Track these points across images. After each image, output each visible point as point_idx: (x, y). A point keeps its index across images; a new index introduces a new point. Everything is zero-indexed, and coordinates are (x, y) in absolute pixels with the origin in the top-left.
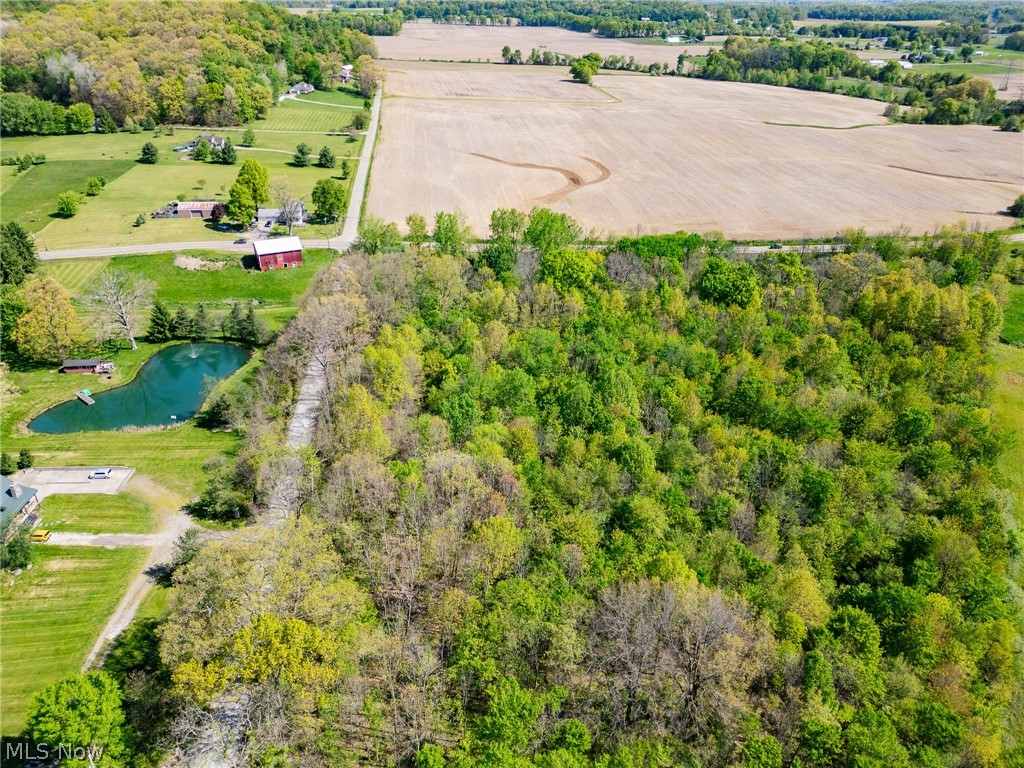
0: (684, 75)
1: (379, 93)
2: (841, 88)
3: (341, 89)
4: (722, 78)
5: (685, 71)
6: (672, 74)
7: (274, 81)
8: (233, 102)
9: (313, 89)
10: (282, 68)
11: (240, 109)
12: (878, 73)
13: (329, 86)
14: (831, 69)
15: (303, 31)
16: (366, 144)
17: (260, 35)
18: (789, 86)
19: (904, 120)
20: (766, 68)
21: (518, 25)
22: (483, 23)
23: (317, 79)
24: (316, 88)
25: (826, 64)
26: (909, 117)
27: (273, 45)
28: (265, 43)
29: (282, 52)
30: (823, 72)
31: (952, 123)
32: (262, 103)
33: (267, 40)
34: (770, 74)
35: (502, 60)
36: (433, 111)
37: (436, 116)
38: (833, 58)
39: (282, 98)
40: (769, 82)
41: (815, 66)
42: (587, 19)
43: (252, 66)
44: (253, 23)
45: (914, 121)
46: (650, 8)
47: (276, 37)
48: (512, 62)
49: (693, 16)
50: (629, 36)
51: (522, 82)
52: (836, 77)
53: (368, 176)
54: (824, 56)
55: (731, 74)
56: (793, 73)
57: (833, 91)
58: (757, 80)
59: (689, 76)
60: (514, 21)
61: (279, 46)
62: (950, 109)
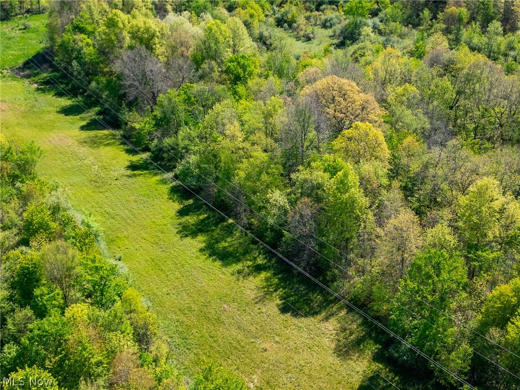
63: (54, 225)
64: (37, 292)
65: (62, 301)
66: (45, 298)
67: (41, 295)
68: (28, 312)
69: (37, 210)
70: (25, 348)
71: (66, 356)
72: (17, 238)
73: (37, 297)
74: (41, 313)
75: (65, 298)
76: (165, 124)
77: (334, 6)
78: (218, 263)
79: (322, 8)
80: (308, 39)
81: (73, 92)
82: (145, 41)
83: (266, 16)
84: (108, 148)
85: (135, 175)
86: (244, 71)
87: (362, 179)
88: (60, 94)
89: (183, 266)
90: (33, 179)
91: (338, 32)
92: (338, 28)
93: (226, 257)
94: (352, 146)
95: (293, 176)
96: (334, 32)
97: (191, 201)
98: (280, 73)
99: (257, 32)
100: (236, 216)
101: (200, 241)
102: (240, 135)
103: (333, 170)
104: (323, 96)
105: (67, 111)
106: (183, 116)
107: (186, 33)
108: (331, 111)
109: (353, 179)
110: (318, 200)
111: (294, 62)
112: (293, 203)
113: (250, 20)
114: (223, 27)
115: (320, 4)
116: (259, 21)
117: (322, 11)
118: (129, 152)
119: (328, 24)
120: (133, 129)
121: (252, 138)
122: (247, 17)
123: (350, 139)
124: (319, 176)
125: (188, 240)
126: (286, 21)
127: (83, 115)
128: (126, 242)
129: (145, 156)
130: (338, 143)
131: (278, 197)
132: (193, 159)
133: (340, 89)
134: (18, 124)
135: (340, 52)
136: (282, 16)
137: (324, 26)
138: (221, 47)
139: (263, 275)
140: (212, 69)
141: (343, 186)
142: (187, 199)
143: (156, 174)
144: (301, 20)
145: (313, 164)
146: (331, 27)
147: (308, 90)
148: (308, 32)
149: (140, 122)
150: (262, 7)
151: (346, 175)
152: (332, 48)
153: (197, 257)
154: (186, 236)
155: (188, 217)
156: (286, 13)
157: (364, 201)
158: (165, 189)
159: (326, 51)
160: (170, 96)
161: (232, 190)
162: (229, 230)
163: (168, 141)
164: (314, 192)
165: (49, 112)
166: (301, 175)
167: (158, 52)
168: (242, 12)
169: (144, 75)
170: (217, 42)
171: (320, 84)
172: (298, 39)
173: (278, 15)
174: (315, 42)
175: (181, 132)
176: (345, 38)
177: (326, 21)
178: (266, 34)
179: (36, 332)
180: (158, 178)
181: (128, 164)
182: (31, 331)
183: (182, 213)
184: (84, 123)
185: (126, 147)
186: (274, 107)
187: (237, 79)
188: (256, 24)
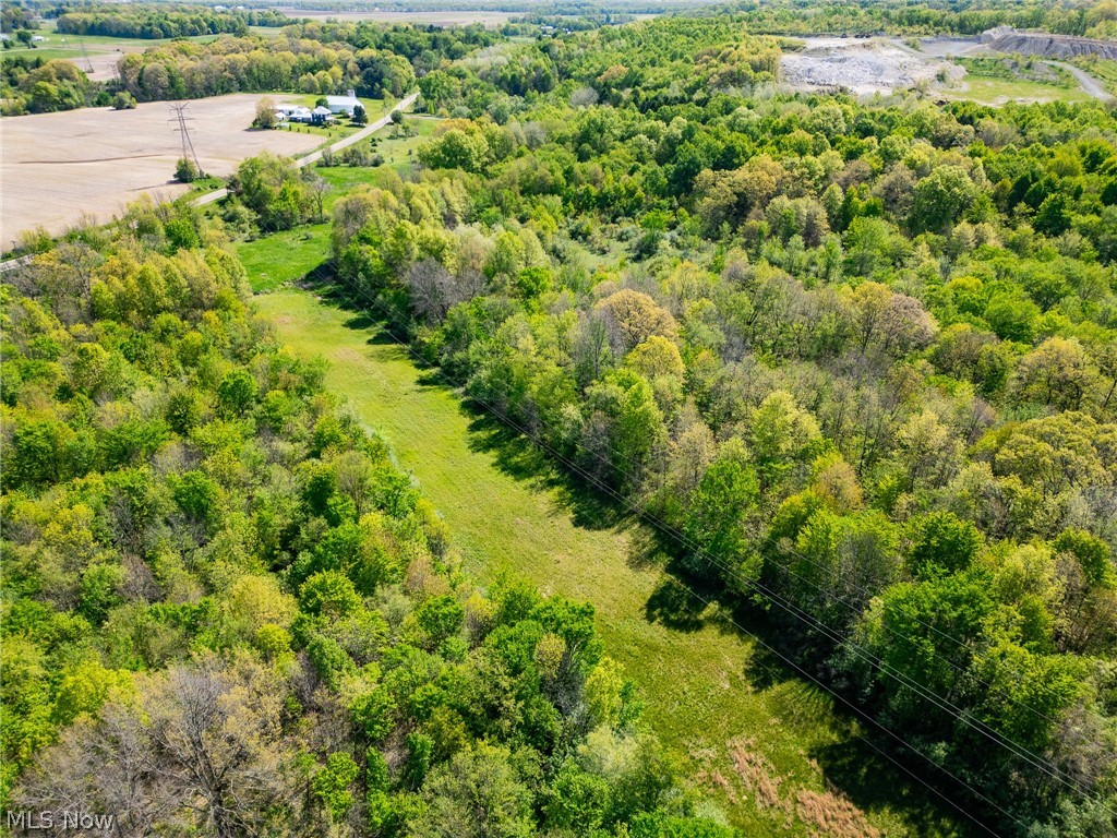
26: (6, 109)
45: (15, 112)
62: (49, 94)
63: (344, 438)
64: (330, 501)
65: (355, 512)
66: (339, 507)
67: (335, 505)
68: (322, 521)
69: (327, 421)
70: (320, 555)
71: (360, 563)
72: (307, 451)
73: (331, 506)
74: (334, 522)
75: (358, 508)
76: (456, 338)
77: (630, 219)
78: (511, 478)
79: (618, 220)
80: (604, 252)
81: (359, 304)
82: (435, 252)
83: (560, 228)
84: (396, 363)
85: (424, 390)
86: (537, 284)
87: (656, 393)
88: (345, 307)
89: (475, 480)
90: (321, 392)
91: (634, 245)
92: (634, 241)
93: (518, 472)
94: (647, 360)
95: (587, 390)
96: (631, 245)
97: (482, 417)
98: (574, 287)
99: (550, 245)
100: (529, 431)
101: (492, 456)
102: (533, 348)
103: (626, 384)
104: (619, 310)
105: (353, 325)
106: (474, 330)
107: (477, 244)
108: (626, 325)
109: (647, 392)
110: (613, 414)
111: (588, 275)
112: (586, 417)
113: (543, 232)
114: (516, 239)
115: (616, 216)
116: (553, 233)
117: (618, 223)
118: (418, 366)
119: (624, 237)
120: (423, 343)
121: (545, 351)
122: (540, 229)
123: (644, 353)
124: (611, 389)
125: (480, 454)
126: (580, 234)
127: (369, 329)
128: (417, 456)
129: (435, 370)
130: (633, 357)
131: (572, 411)
132: (484, 374)
133: (636, 302)
134: (302, 338)
135: (636, 266)
136: (577, 228)
137: (620, 239)
138: (514, 259)
139: (557, 489)
140: (504, 282)
141: (637, 399)
142: (479, 414)
143: (446, 389)
144: (596, 233)
145: (607, 378)
146: (627, 240)
147: (602, 303)
148: (604, 245)
149: (429, 336)
150: (555, 218)
151: (640, 389)
152: (628, 262)
153: (489, 472)
154: (478, 451)
155: (479, 433)
156: (581, 225)
157: (658, 415)
158: (456, 404)
159: (622, 265)
160: (461, 309)
161: (525, 403)
162: (522, 446)
163: (459, 355)
164: (608, 406)
165: (334, 326)
166: (595, 389)
167: (448, 264)
168: (535, 223)
169: (434, 289)
170: (509, 254)
171: (614, 298)
172: (593, 252)
173: (572, 227)
174: (611, 255)
175: (472, 346)
176: (641, 252)
177: (622, 234)
178: (559, 246)
179: (331, 540)
180: (449, 393)
181: (418, 378)
182: (326, 538)
183: (474, 428)
184: (371, 337)
185: (415, 362)
186: (568, 320)
187: (530, 293)
188: (549, 236)
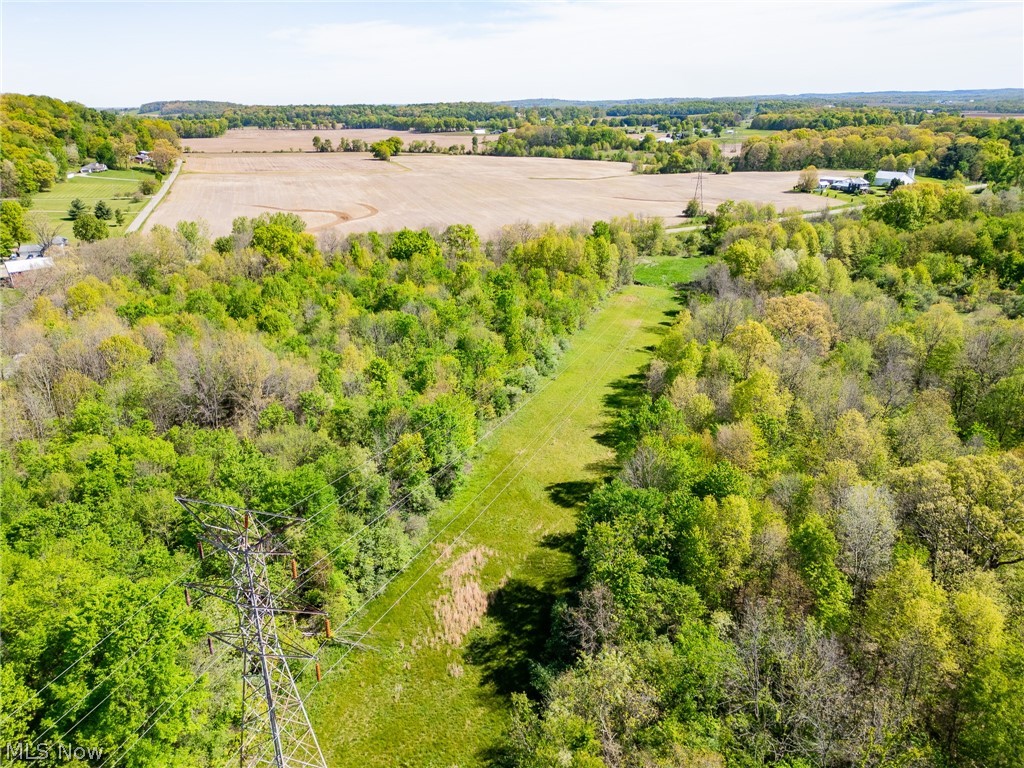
0: (479, 154)
1: (176, 170)
2: (608, 156)
3: (134, 169)
4: (511, 154)
5: (479, 151)
6: (469, 153)
7: (59, 159)
8: (12, 174)
9: (106, 168)
10: (72, 151)
11: (20, 181)
12: (638, 144)
13: (124, 166)
14: (602, 144)
15: (100, 122)
16: (150, 203)
17: (47, 122)
18: (566, 157)
19: (645, 173)
20: (548, 145)
21: (343, 128)
22: (309, 127)
23: (110, 159)
24: (109, 167)
25: (598, 140)
26: (648, 170)
27: (62, 131)
28: (53, 130)
29: (73, 137)
30: (595, 145)
31: (681, 172)
32: (45, 176)
33: (56, 126)
34: (551, 149)
35: (314, 149)
36: (228, 181)
37: (229, 184)
38: (603, 135)
39: (70, 176)
40: (550, 156)
41: (589, 141)
42: (405, 119)
43: (37, 147)
44: (39, 111)
45: (652, 172)
46: (465, 111)
47: (66, 124)
48: (323, 150)
49: (504, 116)
50: (442, 131)
51: (325, 161)
52: (606, 150)
53: (144, 223)
54: (594, 134)
55: (518, 150)
56: (569, 149)
57: (600, 158)
58: (540, 154)
59: (483, 154)
60: (340, 125)
61: (69, 131)
62: (677, 161)
